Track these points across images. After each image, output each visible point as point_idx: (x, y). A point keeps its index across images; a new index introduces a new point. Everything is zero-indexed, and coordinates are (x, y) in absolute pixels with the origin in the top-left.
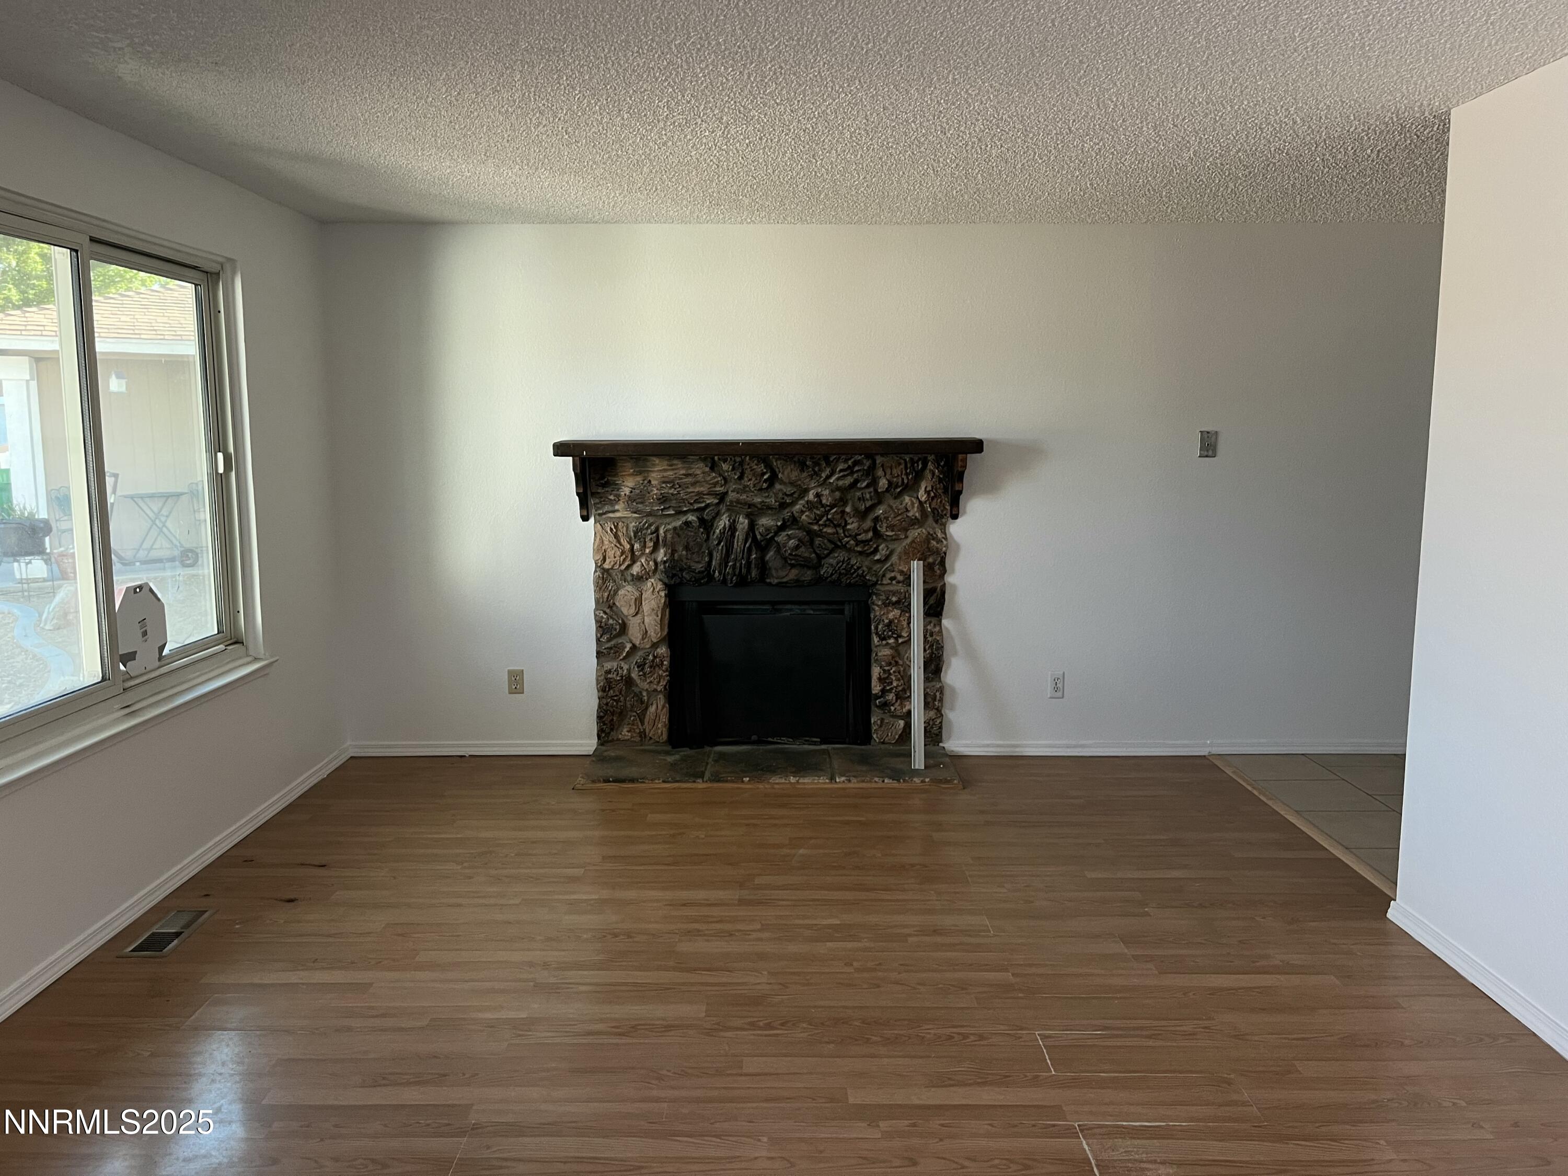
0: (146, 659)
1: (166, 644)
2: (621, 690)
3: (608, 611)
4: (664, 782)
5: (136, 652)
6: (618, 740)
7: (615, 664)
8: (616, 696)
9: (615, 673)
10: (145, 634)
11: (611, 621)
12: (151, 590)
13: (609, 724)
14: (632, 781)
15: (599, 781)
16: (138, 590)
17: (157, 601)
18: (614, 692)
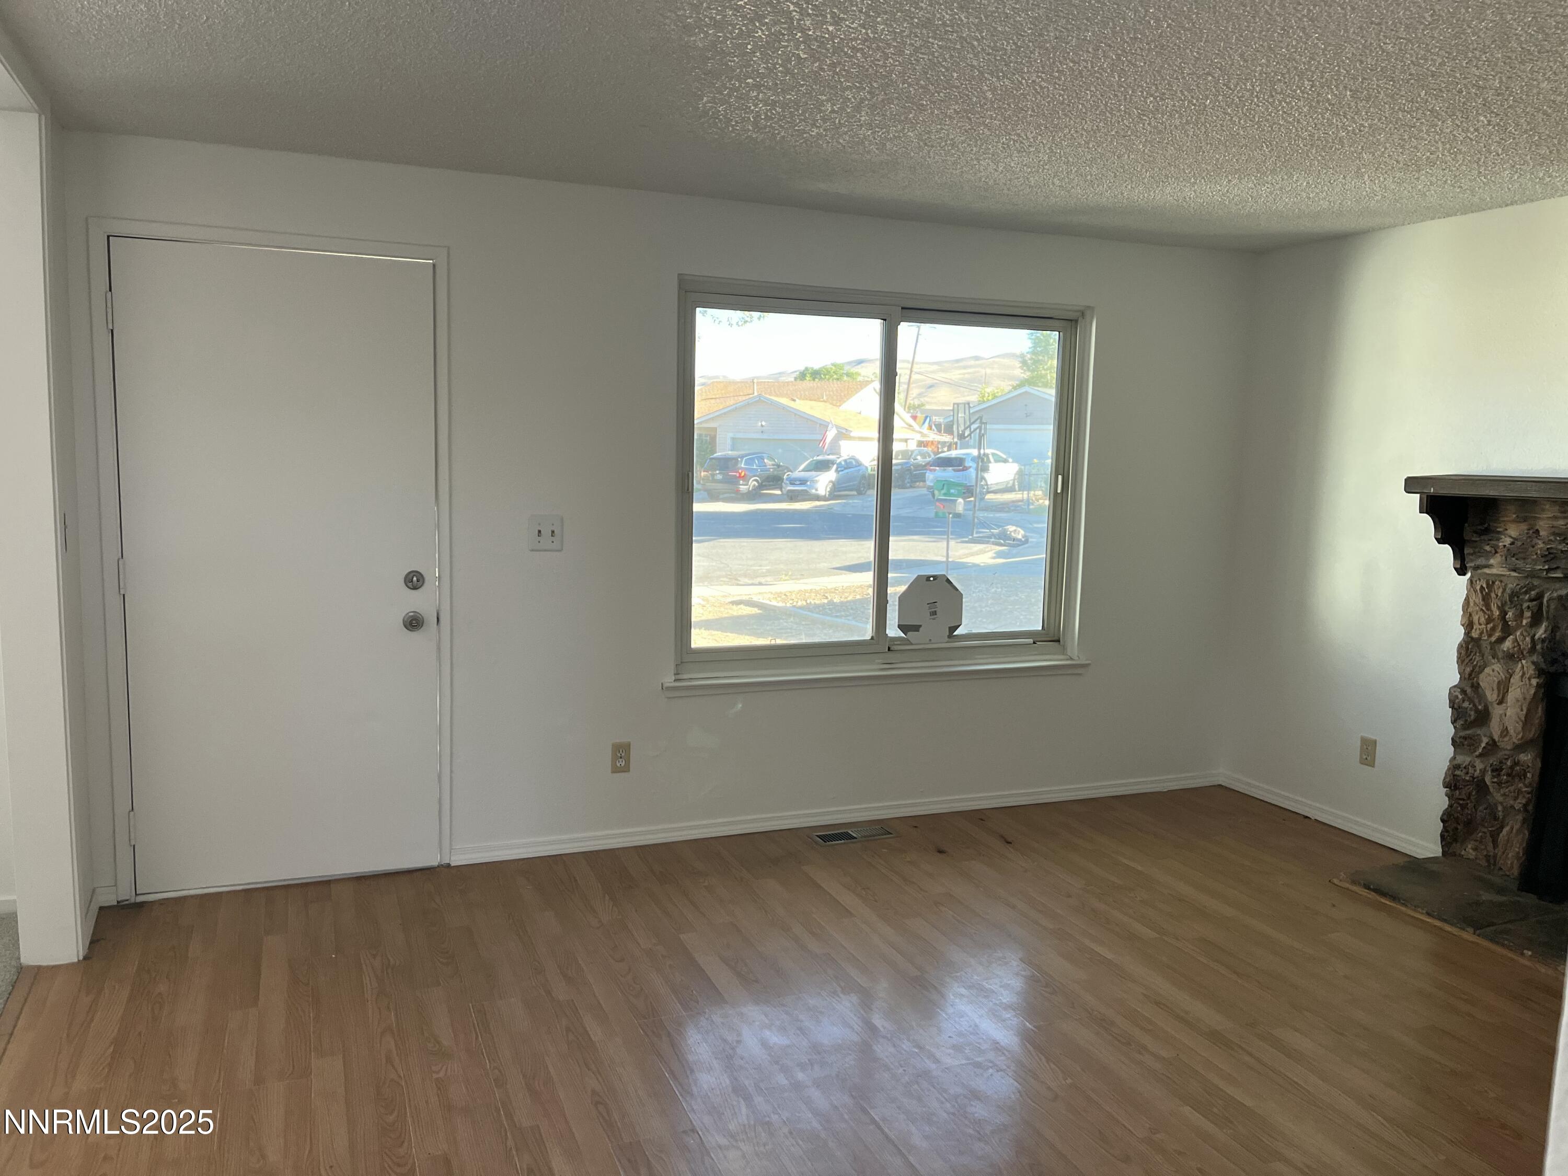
0: (932, 633)
1: (960, 626)
2: (1470, 794)
3: (1469, 690)
4: (1428, 914)
5: (920, 626)
6: (1461, 856)
7: (1468, 759)
8: (1463, 800)
9: (1464, 771)
10: (934, 613)
11: (1466, 704)
12: (948, 581)
13: (1451, 832)
14: (1394, 898)
15: (1359, 884)
16: (932, 579)
17: (955, 591)
18: (1460, 794)
